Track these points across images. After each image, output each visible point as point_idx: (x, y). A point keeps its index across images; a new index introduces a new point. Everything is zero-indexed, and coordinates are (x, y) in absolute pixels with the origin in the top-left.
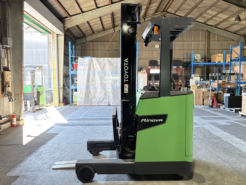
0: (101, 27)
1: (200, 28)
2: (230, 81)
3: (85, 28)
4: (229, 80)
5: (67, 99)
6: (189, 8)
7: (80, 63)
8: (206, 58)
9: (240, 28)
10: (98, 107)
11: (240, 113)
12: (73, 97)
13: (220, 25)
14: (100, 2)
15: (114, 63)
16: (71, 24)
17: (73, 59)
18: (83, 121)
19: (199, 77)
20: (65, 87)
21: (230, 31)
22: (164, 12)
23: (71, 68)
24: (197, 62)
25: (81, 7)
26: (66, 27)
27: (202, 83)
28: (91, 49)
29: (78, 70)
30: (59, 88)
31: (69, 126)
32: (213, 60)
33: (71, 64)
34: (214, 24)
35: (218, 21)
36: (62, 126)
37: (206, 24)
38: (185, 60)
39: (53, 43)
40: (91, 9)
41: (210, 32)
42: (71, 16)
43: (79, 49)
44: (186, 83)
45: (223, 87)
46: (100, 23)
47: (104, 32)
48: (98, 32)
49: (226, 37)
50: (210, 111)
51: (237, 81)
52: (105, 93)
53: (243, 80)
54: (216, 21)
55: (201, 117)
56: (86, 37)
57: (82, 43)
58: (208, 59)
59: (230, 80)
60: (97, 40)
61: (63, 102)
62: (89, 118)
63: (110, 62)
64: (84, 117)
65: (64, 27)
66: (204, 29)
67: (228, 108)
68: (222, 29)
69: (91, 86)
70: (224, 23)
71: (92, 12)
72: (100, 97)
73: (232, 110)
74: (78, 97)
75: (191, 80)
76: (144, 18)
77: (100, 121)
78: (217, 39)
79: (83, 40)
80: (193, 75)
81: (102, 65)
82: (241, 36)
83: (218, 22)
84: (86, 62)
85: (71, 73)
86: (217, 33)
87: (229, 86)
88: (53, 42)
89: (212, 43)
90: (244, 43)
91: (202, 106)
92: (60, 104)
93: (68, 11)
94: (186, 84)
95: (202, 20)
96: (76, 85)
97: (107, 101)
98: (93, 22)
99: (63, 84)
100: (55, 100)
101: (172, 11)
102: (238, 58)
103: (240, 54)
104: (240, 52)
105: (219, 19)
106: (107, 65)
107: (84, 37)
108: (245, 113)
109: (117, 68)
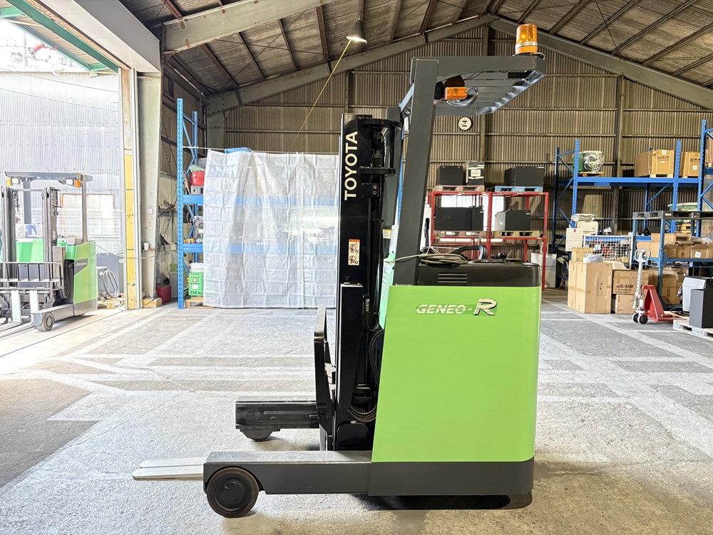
0: (289, 56)
1: (600, 67)
2: (699, 236)
3: (237, 57)
4: (697, 234)
5: (171, 284)
7: (213, 170)
8: (618, 161)
10: (268, 314)
12: (190, 280)
13: (665, 60)
17: (194, 157)
18: (203, 368)
19: (597, 223)
20: (166, 246)
21: (695, 78)
22: (489, 15)
23: (181, 185)
24: (589, 175)
26: (170, 49)
27: (608, 240)
28: (257, 127)
29: (204, 191)
30: (143, 248)
31: (147, 389)
32: (641, 172)
33: (182, 171)
34: (647, 55)
35: (661, 45)
36: (122, 388)
37: (622, 57)
38: (552, 169)
39: (125, 101)
41: (631, 81)
42: (184, 13)
43: (220, 128)
44: (552, 239)
45: (680, 255)
46: (283, 45)
47: (299, 76)
48: (280, 76)
49: (683, 97)
50: (642, 335)
52: (293, 270)
54: (653, 44)
55: (615, 362)
56: (240, 90)
57: (228, 110)
59: (700, 232)
61: (158, 294)
62: (226, 356)
63: (311, 166)
64: (211, 351)
66: (613, 71)
67: (703, 327)
68: (671, 74)
69: (246, 246)
70: (679, 54)
71: (256, 1)
72: (274, 281)
74: (205, 278)
75: (569, 231)
76: (426, 35)
77: (264, 368)
78: (654, 103)
79: (231, 100)
80: (578, 215)
81: (284, 176)
83: (659, 51)
84: (233, 166)
85: (182, 200)
86: (653, 86)
87: (697, 253)
88: (126, 97)
89: (637, 115)
91: (610, 317)
92: (146, 301)
94: (554, 245)
95: (607, 41)
96: (198, 241)
97: (298, 294)
98: (261, 38)
99: (161, 236)
100: (130, 287)
101: (515, 12)
105: (663, 38)
106: (300, 175)
107: (235, 91)
109: (333, 187)
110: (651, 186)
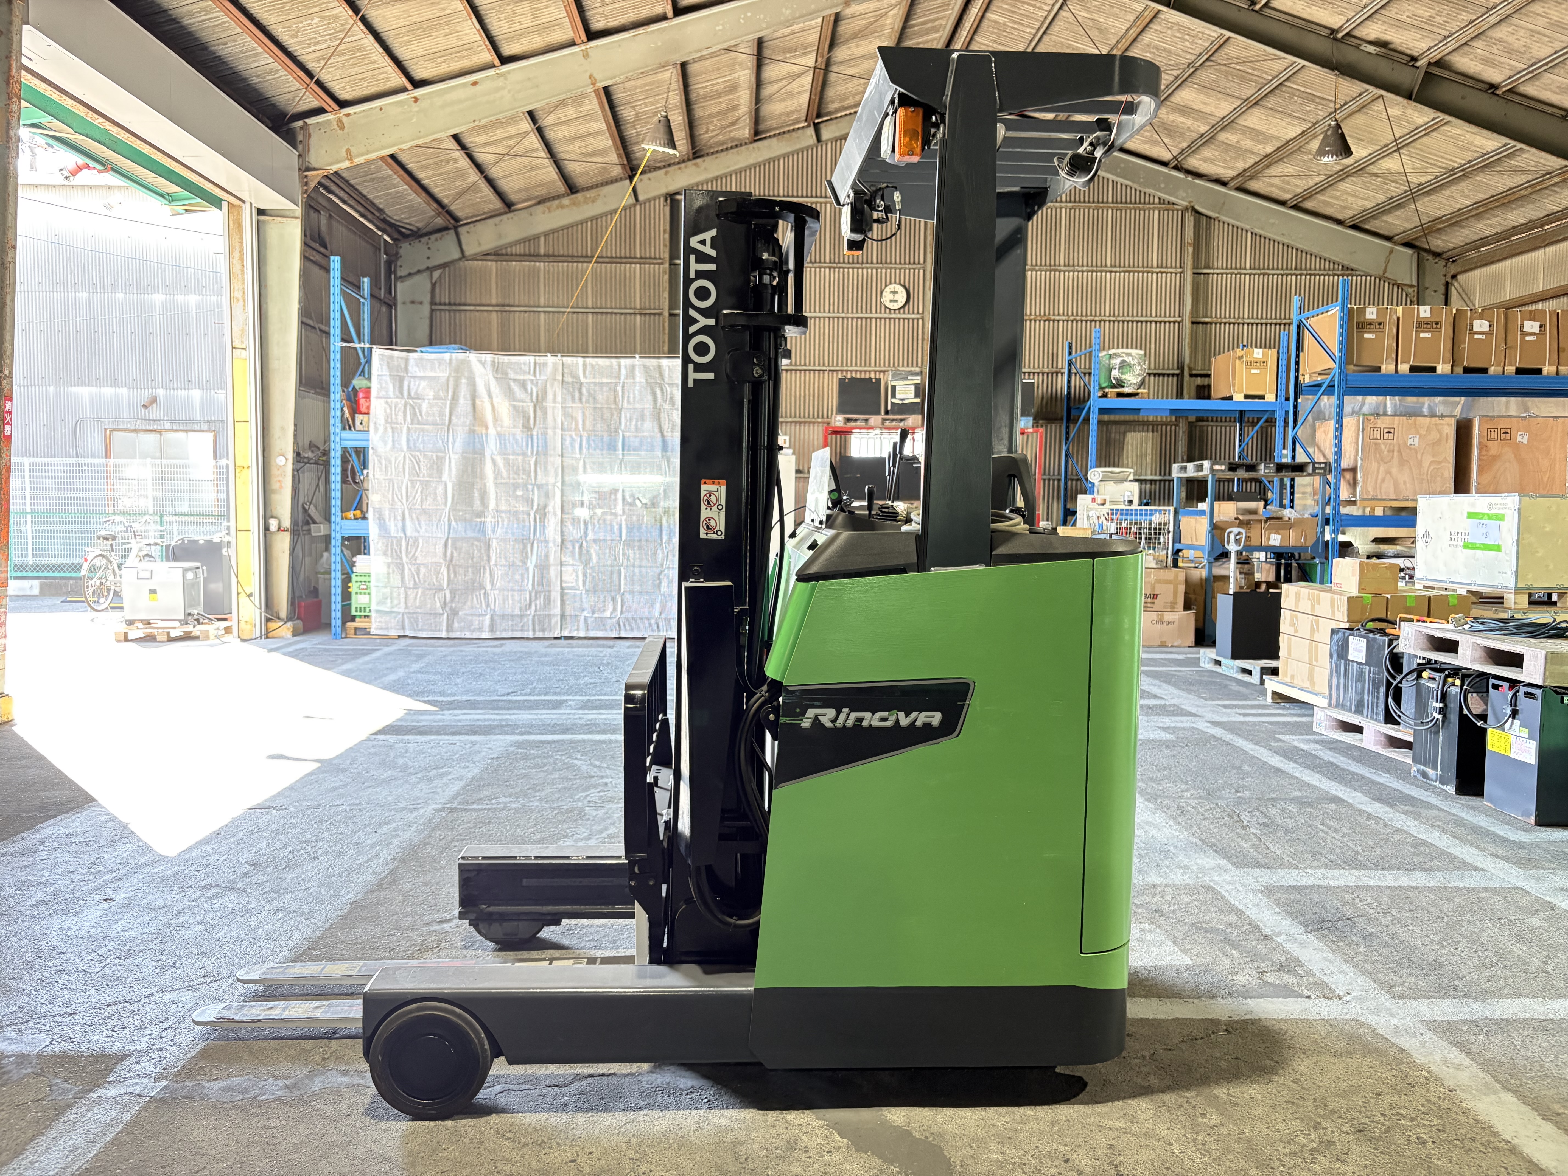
0: (551, 169)
1: (1148, 191)
3: (448, 173)
4: (1289, 504)
8: (1186, 369)
9: (1381, 198)
10: (493, 646)
11: (1272, 684)
12: (354, 586)
13: (1266, 179)
14: (517, 27)
15: (601, 384)
16: (348, 151)
19: (1137, 484)
20: (312, 526)
21: (1329, 211)
23: (339, 413)
24: (1120, 395)
25: (402, 53)
26: (316, 166)
27: (1130, 516)
28: (494, 302)
30: (267, 528)
32: (1219, 389)
33: (339, 388)
34: (1232, 168)
35: (1252, 153)
37: (1188, 172)
38: (1062, 383)
40: (466, 63)
41: (1208, 217)
43: (421, 303)
44: (1061, 517)
46: (537, 149)
47: (574, 204)
48: (539, 203)
49: (1306, 248)
51: (1323, 510)
52: (542, 569)
53: (1353, 503)
54: (1240, 152)
56: (461, 230)
57: (436, 268)
58: (1196, 376)
60: (529, 250)
61: (295, 614)
63: (574, 378)
65: (304, 168)
66: (1172, 199)
67: (1234, 656)
68: (1282, 203)
70: (1288, 168)
71: (475, 83)
72: (508, 588)
73: (1249, 672)
74: (374, 583)
75: (1083, 501)
76: (817, 127)
78: (1253, 259)
79: (445, 249)
80: (1101, 470)
81: (524, 397)
82: (1395, 243)
83: (1252, 162)
85: (339, 440)
86: (1248, 227)
87: (1273, 536)
89: (1221, 281)
90: (1411, 286)
92: (273, 625)
93: (324, 76)
95: (1154, 143)
97: (550, 612)
98: (493, 139)
99: (304, 508)
100: (243, 596)
102: (1330, 377)
103: (1341, 350)
104: (1341, 343)
105: (1252, 139)
106: (555, 396)
107: (452, 232)
108: (1297, 682)
109: (615, 417)
110: (1247, 415)
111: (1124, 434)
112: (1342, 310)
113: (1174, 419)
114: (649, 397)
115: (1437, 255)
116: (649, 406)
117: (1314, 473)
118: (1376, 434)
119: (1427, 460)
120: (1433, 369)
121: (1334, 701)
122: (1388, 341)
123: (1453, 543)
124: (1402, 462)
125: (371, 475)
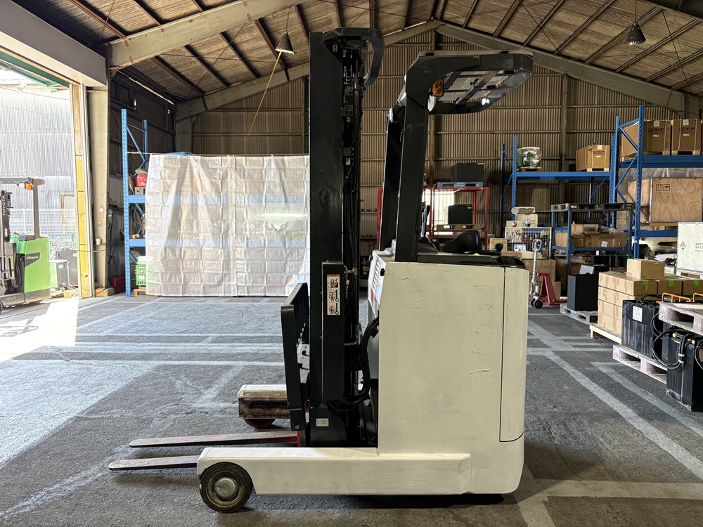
0: (244, 66)
1: (544, 67)
3: (192, 69)
6: (503, 6)
8: (563, 156)
9: (664, 66)
11: (594, 327)
12: (137, 272)
13: (604, 58)
15: (254, 170)
16: (130, 57)
17: (144, 161)
18: (96, 343)
19: (536, 215)
21: (638, 74)
22: (435, 21)
24: (528, 170)
26: (116, 65)
27: (529, 232)
28: (222, 131)
30: (94, 243)
31: (31, 359)
32: (580, 167)
34: (587, 54)
35: (597, 45)
37: (564, 56)
38: (500, 165)
41: (576, 79)
42: (127, 33)
44: (500, 232)
45: (587, 245)
46: (234, 56)
47: (259, 83)
48: (243, 83)
49: (626, 93)
51: (631, 228)
52: (227, 262)
53: (648, 224)
54: (590, 44)
56: (205, 97)
58: (569, 160)
60: (238, 106)
61: (110, 285)
62: (126, 335)
63: (241, 167)
64: (118, 331)
65: (109, 65)
66: (556, 71)
67: (576, 310)
68: (614, 71)
69: (184, 240)
70: (616, 52)
71: (191, 21)
72: (210, 272)
73: (584, 318)
74: (147, 270)
75: (509, 224)
77: (147, 344)
78: (599, 100)
79: (198, 107)
80: (517, 208)
81: (217, 177)
82: (673, 90)
83: (597, 50)
85: (128, 200)
86: (596, 83)
87: (603, 242)
89: (582, 111)
90: (682, 112)
92: (98, 290)
95: (547, 42)
97: (232, 283)
98: (211, 50)
100: (83, 278)
101: (458, 17)
102: (634, 158)
103: (640, 144)
104: (640, 140)
105: (596, 38)
106: (231, 176)
107: (201, 98)
108: (607, 327)
109: (261, 186)
110: (595, 179)
111: (532, 190)
112: (641, 123)
113: (557, 182)
114: (278, 175)
115: (695, 95)
116: (278, 180)
117: (625, 209)
118: (660, 188)
119: (688, 201)
120: (691, 153)
121: (625, 342)
122: (666, 138)
123: (697, 249)
124: (674, 202)
125: (146, 216)
